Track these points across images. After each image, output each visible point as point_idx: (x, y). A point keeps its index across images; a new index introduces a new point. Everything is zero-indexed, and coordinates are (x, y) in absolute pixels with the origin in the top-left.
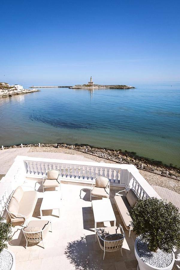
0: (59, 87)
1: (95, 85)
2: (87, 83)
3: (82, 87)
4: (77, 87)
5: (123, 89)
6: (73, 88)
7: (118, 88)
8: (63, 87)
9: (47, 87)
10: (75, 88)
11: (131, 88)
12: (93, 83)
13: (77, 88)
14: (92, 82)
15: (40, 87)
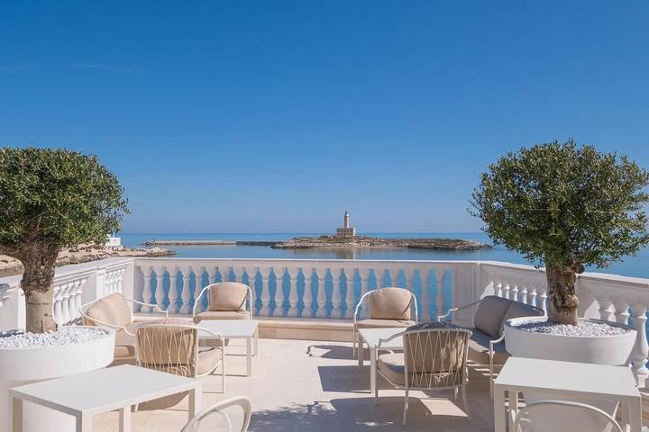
0: (238, 243)
1: (359, 239)
2: (332, 232)
3: (317, 245)
4: (298, 244)
5: (453, 249)
6: (285, 248)
7: (435, 249)
8: (253, 244)
9: (199, 244)
10: (292, 247)
11: (481, 247)
12: (351, 230)
13: (298, 247)
14: (348, 227)
15: (178, 244)
